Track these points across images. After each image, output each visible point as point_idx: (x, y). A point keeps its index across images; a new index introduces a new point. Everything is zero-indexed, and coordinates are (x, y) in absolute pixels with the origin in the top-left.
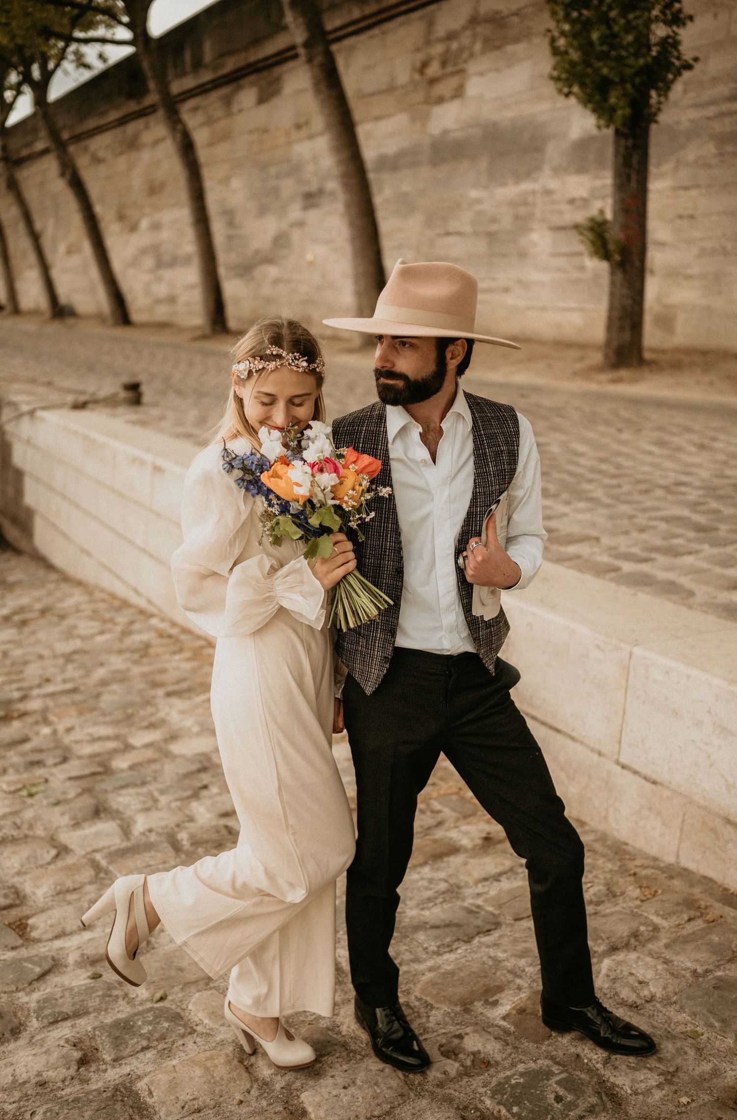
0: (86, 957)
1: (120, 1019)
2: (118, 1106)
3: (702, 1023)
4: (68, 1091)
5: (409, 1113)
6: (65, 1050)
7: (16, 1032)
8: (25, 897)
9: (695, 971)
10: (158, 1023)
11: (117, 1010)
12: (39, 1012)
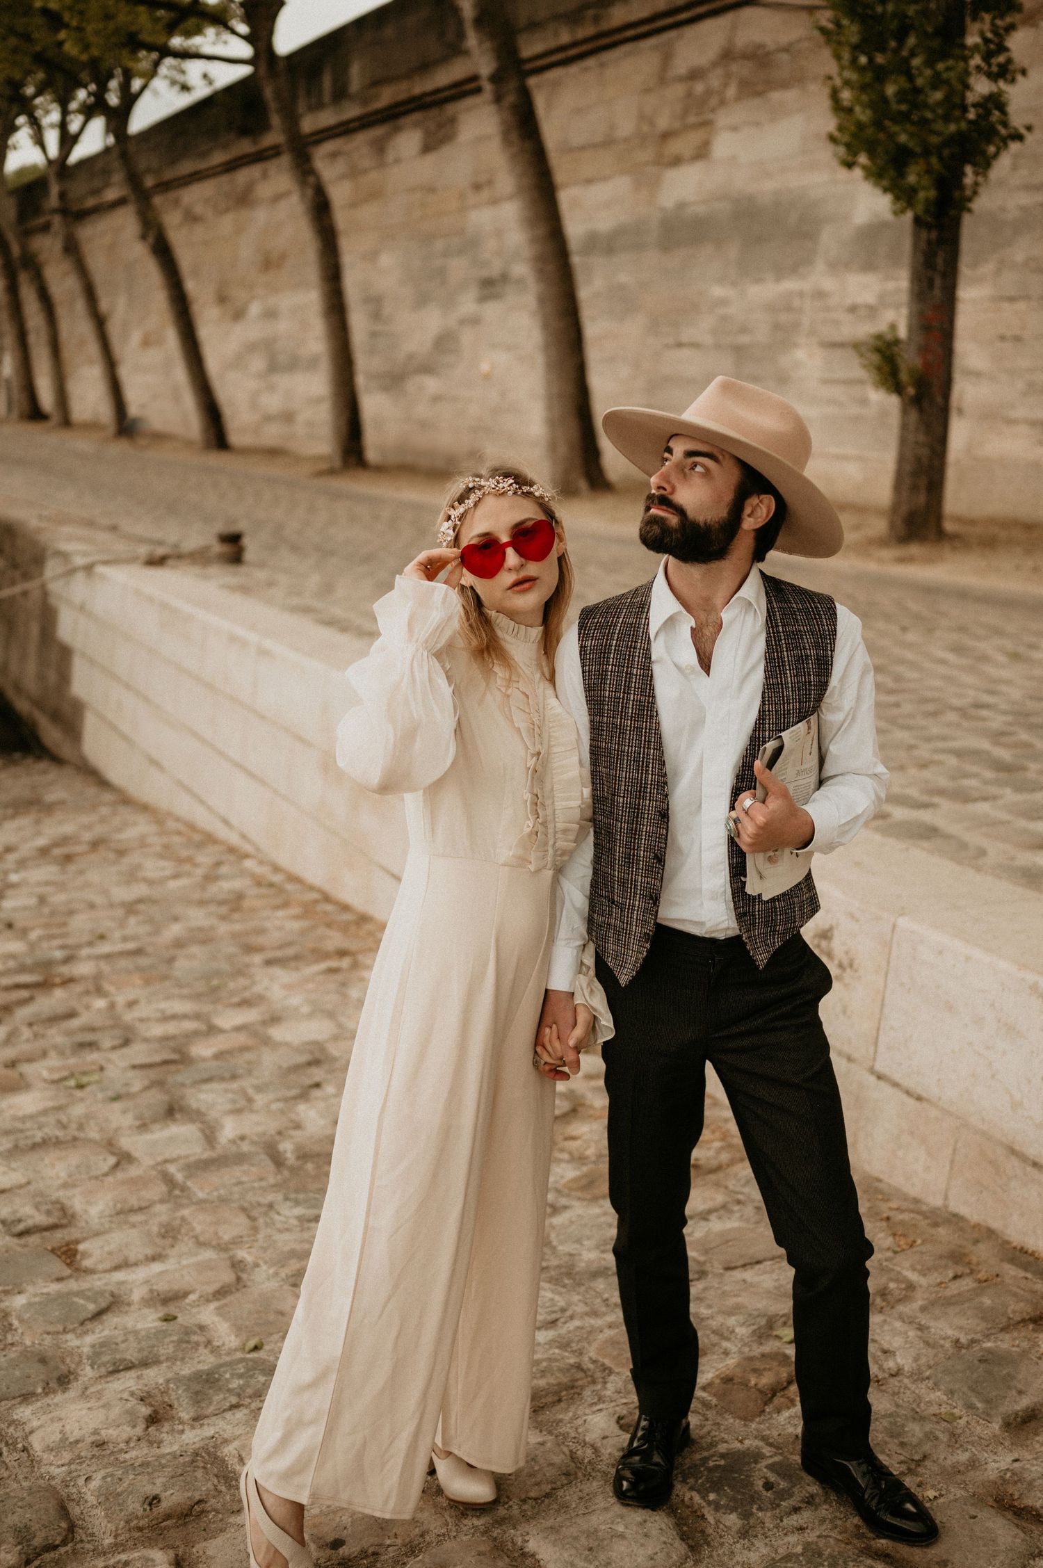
0: (155, 1294)
1: (200, 1371)
2: (199, 1474)
3: (960, 1403)
4: (133, 1454)
5: (575, 1497)
6: (129, 1405)
7: (64, 1381)
8: (73, 1216)
9: (957, 1341)
10: (252, 1377)
11: (196, 1360)
12: (94, 1358)
